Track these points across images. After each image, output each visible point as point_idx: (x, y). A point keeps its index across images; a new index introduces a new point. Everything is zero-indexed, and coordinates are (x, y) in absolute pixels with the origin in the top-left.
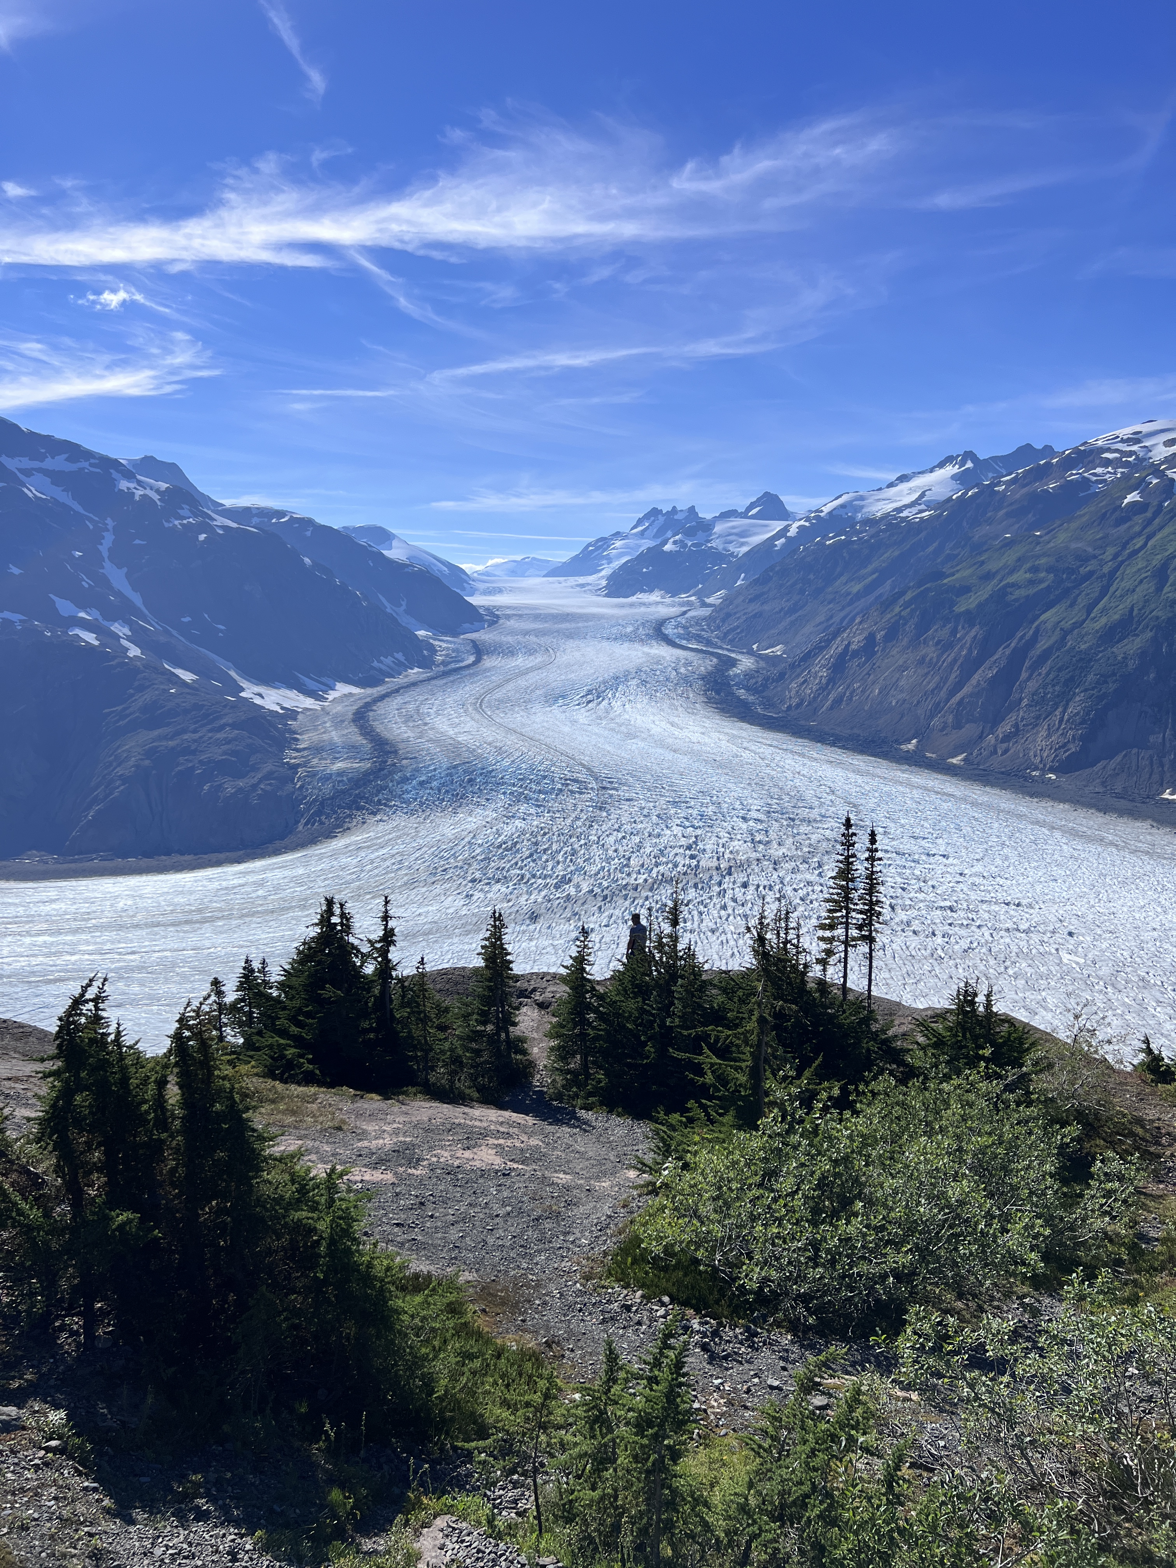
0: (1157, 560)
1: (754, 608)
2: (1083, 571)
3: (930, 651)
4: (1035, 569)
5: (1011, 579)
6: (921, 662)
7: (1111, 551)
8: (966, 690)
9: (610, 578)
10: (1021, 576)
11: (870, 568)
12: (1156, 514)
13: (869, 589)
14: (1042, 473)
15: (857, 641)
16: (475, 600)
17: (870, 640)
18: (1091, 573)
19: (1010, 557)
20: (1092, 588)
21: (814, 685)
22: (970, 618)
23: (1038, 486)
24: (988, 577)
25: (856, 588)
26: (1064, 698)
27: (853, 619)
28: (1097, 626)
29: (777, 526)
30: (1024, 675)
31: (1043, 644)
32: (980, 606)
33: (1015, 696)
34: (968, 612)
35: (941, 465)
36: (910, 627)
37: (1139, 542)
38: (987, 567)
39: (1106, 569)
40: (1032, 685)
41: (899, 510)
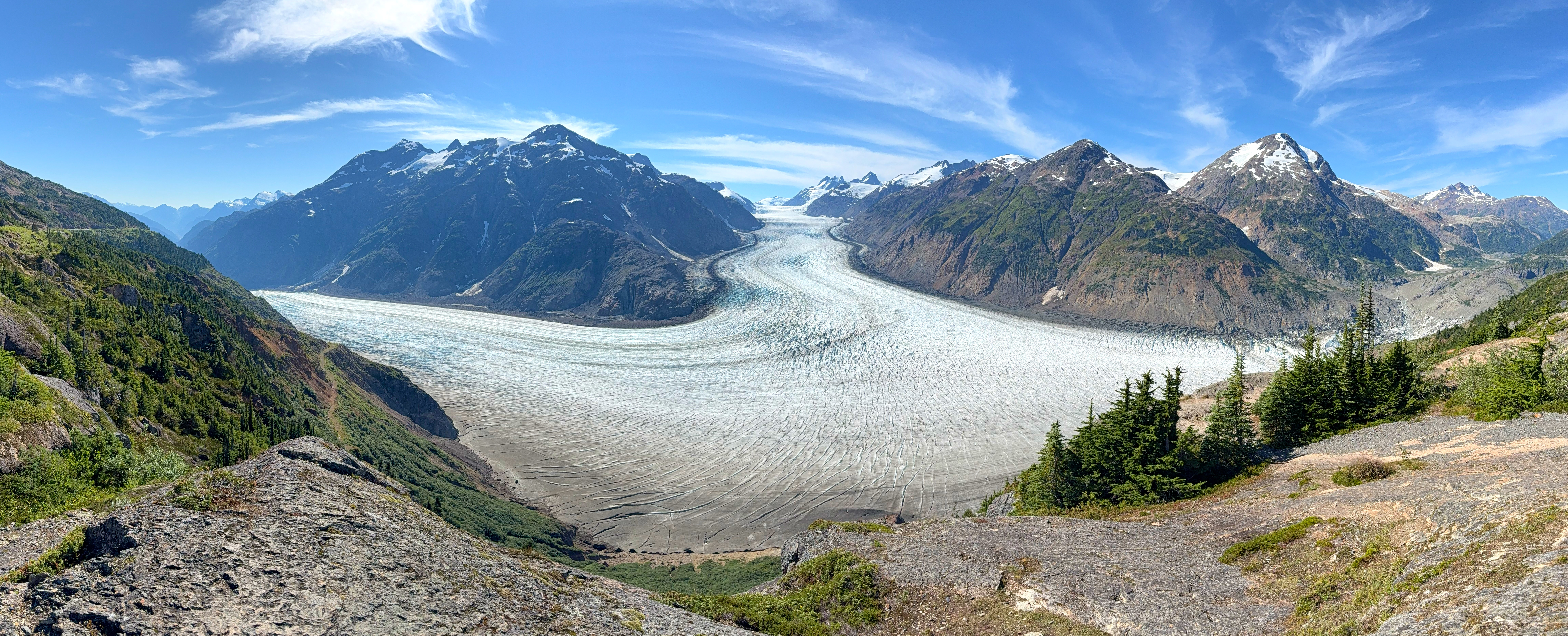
0: (1013, 211)
1: (867, 222)
2: (989, 213)
3: (935, 244)
4: (971, 212)
5: (964, 216)
6: (931, 248)
7: (997, 206)
8: (949, 260)
9: (809, 207)
10: (966, 214)
11: (910, 208)
12: (1012, 192)
13: (911, 217)
14: (972, 171)
15: (908, 239)
16: (757, 216)
17: (913, 238)
18: (991, 215)
19: (962, 207)
20: (991, 221)
21: (892, 256)
22: (949, 230)
23: (971, 177)
24: (955, 214)
25: (906, 216)
26: (984, 264)
27: (905, 230)
28: (994, 236)
29: (874, 187)
30: (969, 255)
31: (975, 243)
32: (953, 226)
33: (966, 263)
34: (948, 228)
35: (936, 165)
36: (927, 233)
37: (1006, 203)
38: (955, 210)
39: (996, 213)
40: (972, 260)
41: (921, 183)
